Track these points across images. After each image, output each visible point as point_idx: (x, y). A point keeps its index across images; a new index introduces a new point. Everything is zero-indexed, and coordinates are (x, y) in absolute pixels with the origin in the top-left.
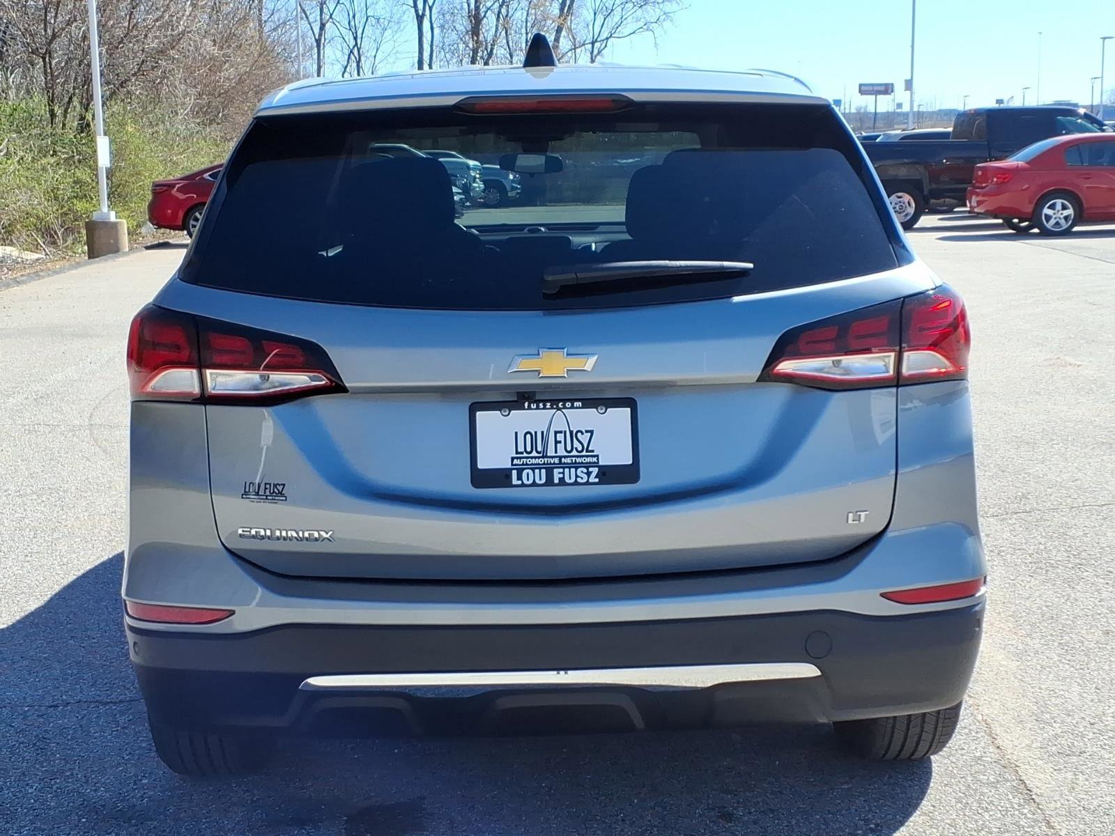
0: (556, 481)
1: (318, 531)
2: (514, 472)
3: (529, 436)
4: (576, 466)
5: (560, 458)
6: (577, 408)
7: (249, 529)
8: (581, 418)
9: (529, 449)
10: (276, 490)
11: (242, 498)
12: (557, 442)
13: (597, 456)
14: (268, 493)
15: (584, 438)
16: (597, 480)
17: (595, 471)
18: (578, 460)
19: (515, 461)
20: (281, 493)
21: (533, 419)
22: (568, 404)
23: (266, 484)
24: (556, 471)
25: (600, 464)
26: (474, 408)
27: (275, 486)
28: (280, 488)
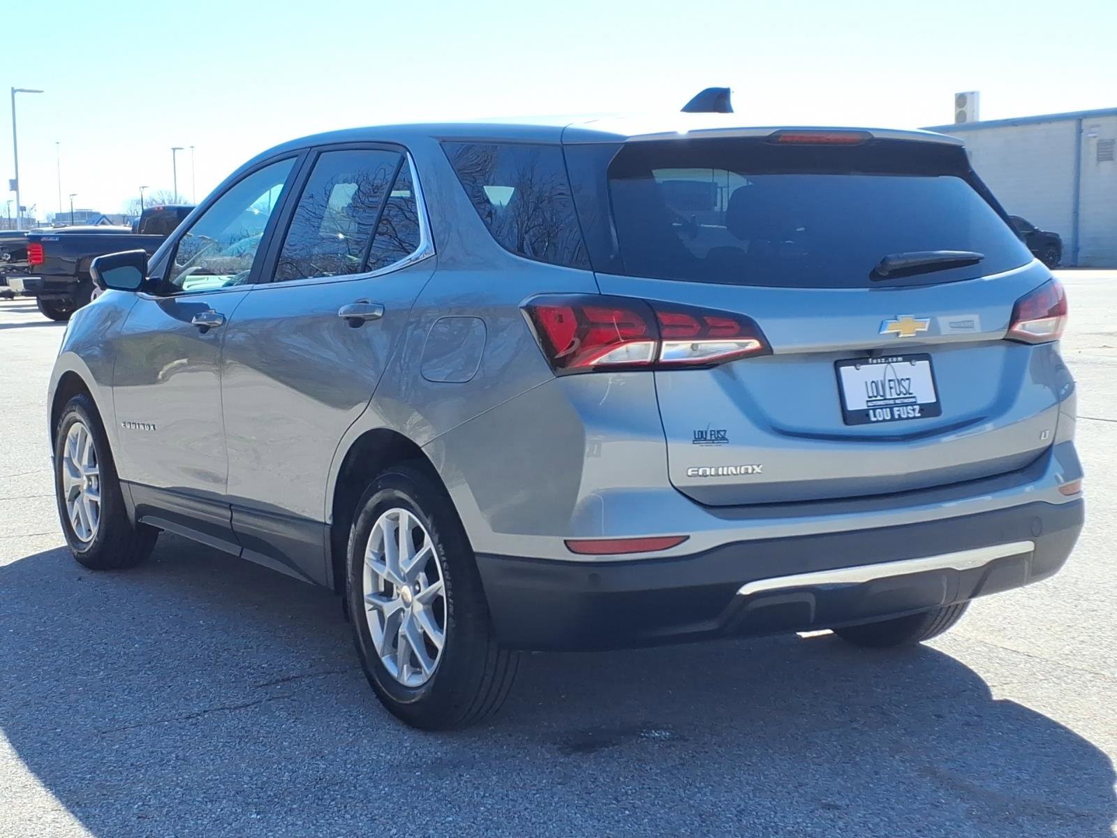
0: (897, 417)
1: (751, 465)
2: (871, 412)
3: (874, 384)
4: (906, 405)
5: (895, 399)
6: (900, 362)
7: (696, 469)
8: (901, 368)
9: (875, 395)
10: (720, 436)
11: (694, 443)
12: (891, 388)
13: (914, 397)
14: (713, 438)
15: (905, 384)
16: (919, 415)
17: (917, 408)
18: (906, 401)
19: (870, 404)
20: (723, 438)
21: (874, 371)
22: (895, 359)
23: (711, 431)
24: (896, 409)
25: (919, 402)
26: (837, 365)
27: (718, 432)
28: (722, 433)
